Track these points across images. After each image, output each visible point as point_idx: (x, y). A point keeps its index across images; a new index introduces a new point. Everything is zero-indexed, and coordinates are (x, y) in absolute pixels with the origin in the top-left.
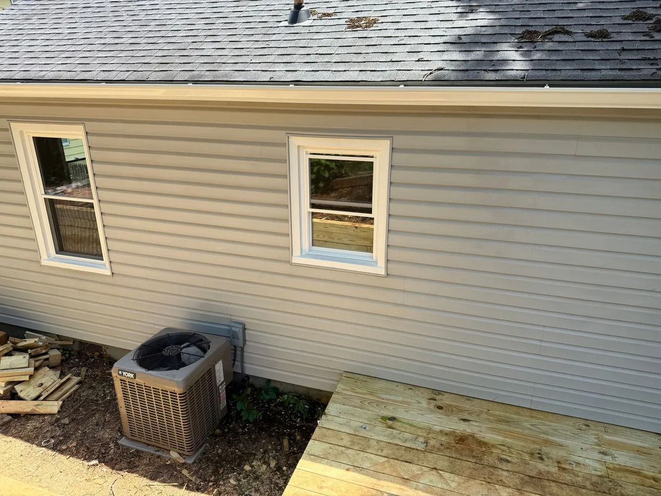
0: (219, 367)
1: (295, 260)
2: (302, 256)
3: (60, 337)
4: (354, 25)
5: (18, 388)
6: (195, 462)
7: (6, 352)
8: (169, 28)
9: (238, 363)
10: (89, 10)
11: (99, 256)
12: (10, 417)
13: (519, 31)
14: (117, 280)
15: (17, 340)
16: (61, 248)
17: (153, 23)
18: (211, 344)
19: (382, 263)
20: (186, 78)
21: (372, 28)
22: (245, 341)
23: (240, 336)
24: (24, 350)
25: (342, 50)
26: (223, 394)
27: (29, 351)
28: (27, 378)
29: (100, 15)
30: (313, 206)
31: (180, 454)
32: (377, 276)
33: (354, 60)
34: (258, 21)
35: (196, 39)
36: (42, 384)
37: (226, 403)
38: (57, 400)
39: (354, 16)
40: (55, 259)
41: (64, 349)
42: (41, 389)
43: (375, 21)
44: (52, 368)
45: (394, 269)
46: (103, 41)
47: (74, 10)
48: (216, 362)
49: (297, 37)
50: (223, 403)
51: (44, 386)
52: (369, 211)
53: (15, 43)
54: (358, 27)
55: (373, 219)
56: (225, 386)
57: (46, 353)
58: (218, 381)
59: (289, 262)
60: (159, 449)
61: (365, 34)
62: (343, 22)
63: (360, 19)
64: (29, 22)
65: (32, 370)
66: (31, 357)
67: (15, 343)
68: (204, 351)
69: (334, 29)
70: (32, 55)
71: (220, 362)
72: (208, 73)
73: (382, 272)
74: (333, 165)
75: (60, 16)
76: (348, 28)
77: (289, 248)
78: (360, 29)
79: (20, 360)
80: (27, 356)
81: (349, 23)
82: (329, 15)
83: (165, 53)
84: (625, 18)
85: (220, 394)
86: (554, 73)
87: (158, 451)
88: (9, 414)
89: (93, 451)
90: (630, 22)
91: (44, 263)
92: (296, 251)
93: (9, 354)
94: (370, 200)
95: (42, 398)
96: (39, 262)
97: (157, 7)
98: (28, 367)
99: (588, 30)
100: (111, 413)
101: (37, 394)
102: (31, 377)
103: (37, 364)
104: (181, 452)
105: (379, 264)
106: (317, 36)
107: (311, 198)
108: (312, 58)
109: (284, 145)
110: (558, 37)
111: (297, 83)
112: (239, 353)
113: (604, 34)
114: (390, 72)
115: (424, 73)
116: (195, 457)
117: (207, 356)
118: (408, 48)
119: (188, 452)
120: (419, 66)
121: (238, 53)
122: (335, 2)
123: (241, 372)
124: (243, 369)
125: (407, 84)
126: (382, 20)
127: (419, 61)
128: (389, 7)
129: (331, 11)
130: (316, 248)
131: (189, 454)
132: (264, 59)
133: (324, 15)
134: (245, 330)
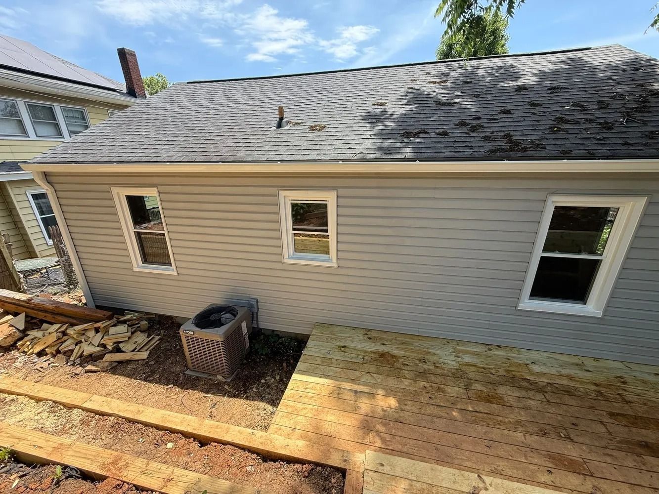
0: (244, 325)
1: (285, 261)
2: (289, 258)
3: (147, 313)
4: (313, 129)
5: (121, 345)
6: (232, 380)
7: (112, 324)
8: (207, 131)
9: (255, 322)
10: (158, 121)
11: (170, 264)
12: (117, 363)
13: (402, 132)
14: (181, 278)
15: (120, 317)
16: (146, 259)
17: (197, 128)
18: (238, 311)
19: (335, 260)
20: (218, 160)
21: (322, 131)
22: (258, 308)
23: (256, 307)
24: (124, 322)
25: (306, 143)
26: (247, 340)
27: (128, 323)
28: (127, 339)
29: (164, 124)
30: (294, 229)
31: (222, 376)
32: (333, 268)
33: (313, 148)
34: (259, 127)
35: (223, 137)
36: (136, 342)
38: (146, 351)
39: (313, 124)
40: (142, 267)
41: (150, 320)
42: (136, 345)
43: (324, 127)
44: (142, 332)
45: (342, 263)
46: (166, 139)
47: (149, 121)
48: (242, 322)
49: (281, 136)
50: (248, 345)
51: (138, 343)
52: (326, 231)
53: (112, 140)
55: (329, 236)
56: (248, 335)
57: (138, 323)
58: (243, 333)
59: (281, 262)
60: (210, 375)
61: (319, 134)
62: (306, 127)
63: (316, 126)
64: (120, 128)
65: (129, 334)
66: (129, 326)
67: (119, 319)
68: (235, 316)
69: (301, 131)
70: (123, 147)
71: (245, 322)
72: (230, 157)
73: (336, 266)
74: (305, 206)
75: (140, 124)
76: (310, 131)
77: (281, 254)
78: (316, 131)
79: (122, 328)
80: (127, 326)
81: (310, 128)
82: (299, 124)
83: (205, 146)
84: (455, 125)
85: (245, 340)
86: (421, 154)
87: (210, 376)
88: (116, 362)
89: (170, 379)
90: (458, 127)
91: (135, 270)
92: (286, 256)
93: (115, 325)
94: (326, 225)
95: (136, 350)
96: (132, 269)
97: (199, 119)
98: (127, 332)
99: (437, 131)
100: (180, 356)
101: (133, 348)
102: (129, 338)
103: (133, 330)
104: (223, 375)
105: (333, 261)
106: (292, 135)
107: (293, 225)
108: (290, 147)
109: (276, 196)
110: (422, 135)
111: (282, 161)
112: (255, 316)
113: (445, 134)
114: (334, 155)
115: (352, 155)
117: (236, 319)
118: (343, 142)
120: (349, 151)
121: (247, 145)
122: (302, 116)
123: (257, 327)
124: (258, 325)
125: (343, 161)
126: (328, 126)
127: (349, 148)
128: (332, 119)
129: (300, 121)
130: (297, 253)
132: (263, 148)
133: (296, 123)
134: (258, 302)
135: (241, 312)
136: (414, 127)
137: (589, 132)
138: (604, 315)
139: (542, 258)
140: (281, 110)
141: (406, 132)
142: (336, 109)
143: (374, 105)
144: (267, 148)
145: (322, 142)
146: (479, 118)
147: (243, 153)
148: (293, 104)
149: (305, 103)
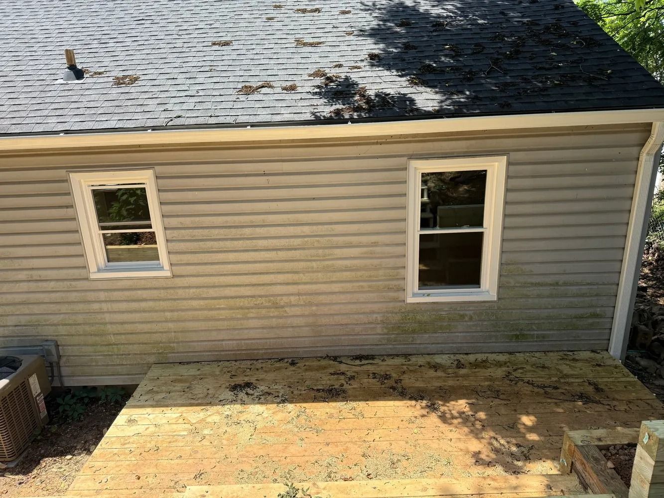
0: (33, 381)
1: (92, 276)
2: (98, 271)
4: (119, 82)
9: (56, 379)
13: (240, 86)
18: (23, 362)
19: (166, 266)
21: (133, 85)
22: (59, 357)
23: (54, 351)
26: (42, 405)
30: (103, 228)
32: (167, 278)
34: (36, 79)
37: (46, 412)
39: (121, 75)
43: (136, 79)
45: (178, 270)
48: (30, 375)
49: (70, 93)
50: (44, 413)
52: (150, 227)
54: (122, 84)
55: (154, 233)
56: (43, 397)
58: (34, 392)
59: (87, 279)
61: (126, 90)
62: (111, 79)
63: (125, 77)
68: (16, 369)
69: (102, 85)
71: (34, 376)
73: (169, 274)
76: (115, 84)
77: (86, 267)
78: (124, 85)
81: (115, 81)
82: (100, 73)
84: (310, 75)
85: (38, 404)
90: (312, 78)
92: (93, 268)
94: (148, 218)
99: (284, 84)
104: (3, 460)
105: (165, 268)
106: (87, 92)
107: (100, 221)
108: (81, 111)
109: (66, 181)
110: (264, 90)
111: (67, 132)
112: (55, 369)
113: (293, 88)
114: (141, 120)
115: (166, 120)
116: (18, 461)
117: (18, 371)
118: (158, 101)
119: (9, 457)
120: (164, 115)
121: (15, 108)
122: (107, 61)
123: (60, 386)
124: (62, 383)
125: (154, 128)
126: (143, 78)
127: (165, 111)
128: (150, 66)
129: (102, 70)
130: (111, 264)
131: (9, 459)
132: (39, 113)
133: (95, 73)
134: (57, 346)
135: (27, 361)
136: (257, 79)
137: (447, 85)
138: (499, 299)
139: (421, 236)
140: (69, 55)
141: (246, 87)
142: (160, 51)
143: (214, 44)
144: (45, 113)
145: (130, 103)
146: (340, 66)
147: (7, 122)
148: (96, 42)
149: (115, 40)
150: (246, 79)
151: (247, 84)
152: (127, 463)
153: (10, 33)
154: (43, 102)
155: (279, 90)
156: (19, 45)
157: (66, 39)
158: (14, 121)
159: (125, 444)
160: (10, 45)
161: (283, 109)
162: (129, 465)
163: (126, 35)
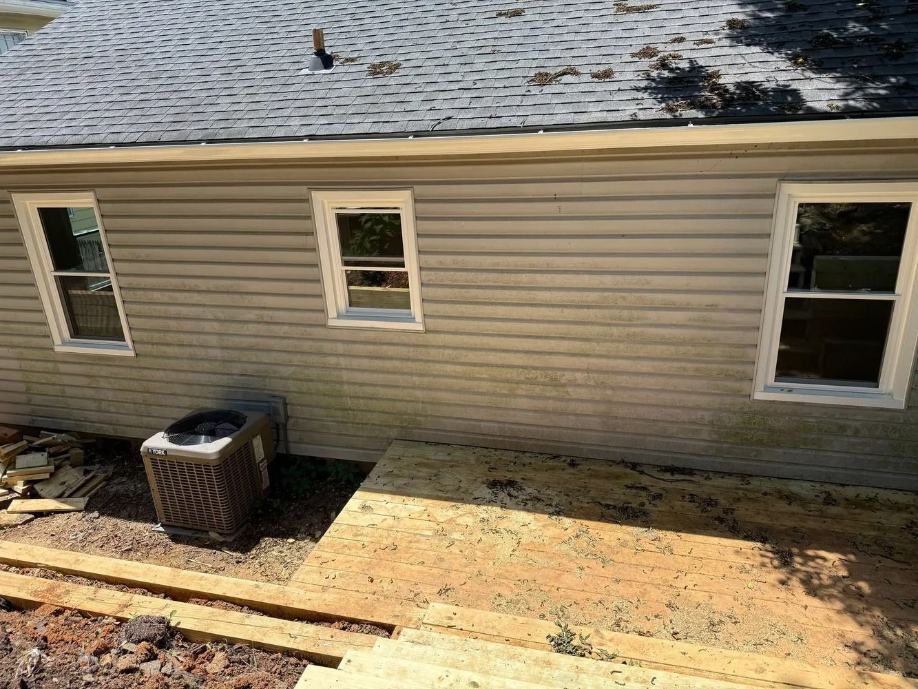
0: (258, 443)
1: (331, 323)
2: (339, 316)
3: (82, 435)
4: (375, 71)
5: (37, 487)
6: (235, 540)
7: (20, 450)
8: (182, 80)
9: (282, 444)
10: (91, 60)
11: (118, 335)
12: (32, 516)
13: (532, 73)
14: (144, 362)
15: (31, 438)
16: (77, 331)
17: (165, 75)
18: (247, 419)
19: (419, 318)
20: (200, 137)
21: (392, 75)
22: (287, 418)
23: (281, 411)
24: (40, 449)
25: (359, 100)
26: (265, 473)
27: (47, 449)
28: (47, 476)
29: (105, 66)
30: (346, 263)
31: (219, 533)
32: (418, 332)
33: (370, 111)
34: (278, 69)
35: (211, 93)
36: (65, 483)
37: (269, 483)
38: (83, 496)
39: (377, 61)
40: (70, 344)
41: (86, 447)
42: (64, 488)
43: (397, 66)
44: (73, 466)
45: (432, 324)
46: (109, 99)
47: (75, 62)
48: (254, 437)
49: (317, 86)
50: (266, 483)
51: (67, 484)
52: (402, 265)
53: (10, 104)
54: (379, 73)
55: (406, 273)
56: (266, 464)
57: (66, 452)
58: (257, 457)
59: (325, 326)
60: (198, 531)
61: (385, 81)
62: (365, 67)
63: (383, 64)
64: (22, 77)
65: (52, 468)
66: (50, 455)
67: (31, 442)
68: (239, 426)
69: (355, 76)
70: (31, 118)
71: (259, 437)
72: (222, 131)
73: (420, 328)
75: (58, 69)
76: (370, 74)
77: (323, 311)
78: (381, 75)
79: (39, 459)
80: (46, 454)
81: (370, 69)
82: (353, 60)
83: (177, 110)
84: (634, 55)
85: (260, 472)
86: (551, 117)
87: (196, 533)
88: (30, 513)
89: (126, 539)
90: (637, 59)
91: (57, 349)
92: (332, 313)
93: (24, 453)
94: (402, 254)
95: (66, 495)
96: (52, 349)
97: (168, 55)
98: (48, 465)
99: (595, 69)
100: (145, 505)
101: (60, 492)
102: (52, 475)
103: (57, 463)
104: (220, 531)
105: (417, 320)
106: (337, 85)
107: (343, 254)
108: (329, 110)
109: (307, 200)
110: (566, 79)
111: (312, 137)
112: (281, 432)
113: (607, 75)
114: (401, 122)
115: (433, 123)
116: (236, 535)
117: (242, 429)
118: (422, 96)
119: (228, 530)
120: (429, 117)
121: (254, 106)
122: (361, 44)
123: (285, 453)
124: (287, 448)
125: (417, 134)
126: (405, 64)
127: (431, 110)
128: (414, 49)
129: (355, 55)
130: (354, 309)
131: (229, 532)
132: (279, 113)
133: (347, 60)
134: (286, 404)
135: (252, 418)
136: (557, 62)
137: (855, 66)
138: (908, 407)
139: (789, 301)
140: (318, 36)
141: (540, 74)
142: (428, 27)
143: (500, 15)
144: (287, 113)
145: (388, 99)
146: (681, 40)
147: (245, 124)
148: (348, 18)
149: (372, 15)
150: (541, 63)
151: (542, 70)
152: (359, 559)
153: (249, 10)
154: (285, 98)
155: (587, 78)
156: (259, 25)
157: (313, 15)
158: (252, 123)
159: (357, 536)
160: (250, 26)
161: (591, 104)
162: (361, 562)
163: (385, 7)
